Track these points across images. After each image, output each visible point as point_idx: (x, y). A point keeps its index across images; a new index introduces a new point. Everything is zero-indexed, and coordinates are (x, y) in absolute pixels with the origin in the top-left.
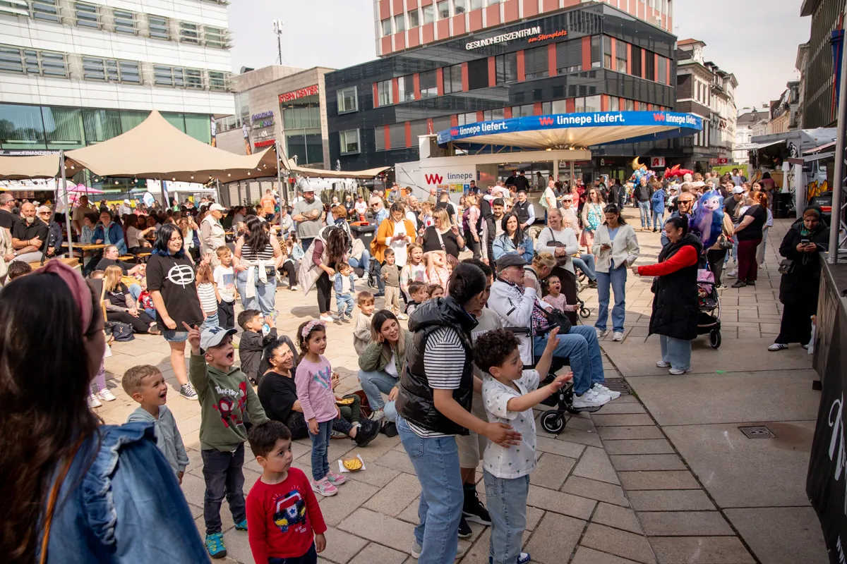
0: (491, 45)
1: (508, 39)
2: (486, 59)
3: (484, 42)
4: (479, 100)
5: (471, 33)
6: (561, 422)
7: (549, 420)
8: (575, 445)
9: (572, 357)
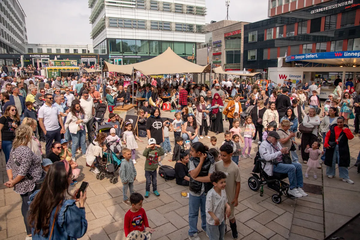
0: (324, 11)
1: (334, 7)
2: (320, 18)
3: (321, 10)
4: (318, 36)
5: (314, 5)
6: (279, 199)
7: (275, 198)
8: (282, 210)
9: (289, 173)
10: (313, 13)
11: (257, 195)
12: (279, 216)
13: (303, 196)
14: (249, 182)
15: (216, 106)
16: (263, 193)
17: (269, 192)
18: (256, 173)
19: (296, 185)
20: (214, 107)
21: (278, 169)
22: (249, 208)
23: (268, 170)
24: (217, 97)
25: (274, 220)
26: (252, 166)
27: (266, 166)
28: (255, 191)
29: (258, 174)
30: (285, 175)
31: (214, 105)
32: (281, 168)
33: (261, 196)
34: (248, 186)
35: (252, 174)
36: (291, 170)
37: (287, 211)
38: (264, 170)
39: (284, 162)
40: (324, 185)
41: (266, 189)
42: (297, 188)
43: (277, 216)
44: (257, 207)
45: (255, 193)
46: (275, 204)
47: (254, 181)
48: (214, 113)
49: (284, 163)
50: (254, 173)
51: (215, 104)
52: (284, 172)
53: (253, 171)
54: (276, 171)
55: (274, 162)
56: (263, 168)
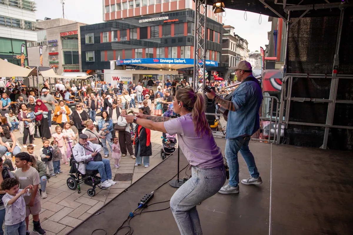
0: (149, 21)
1: (156, 20)
2: (147, 27)
3: (147, 20)
5: (142, 15)
6: (93, 192)
7: (90, 192)
8: (96, 201)
9: (99, 169)
10: (141, 22)
11: (76, 192)
12: (92, 207)
14: (68, 183)
15: (40, 112)
16: (80, 190)
17: (85, 188)
18: (72, 174)
19: (106, 178)
20: (37, 113)
21: (90, 167)
22: (65, 207)
23: (82, 169)
24: (39, 103)
25: (87, 212)
26: (69, 168)
27: (80, 166)
29: (74, 174)
30: (96, 171)
31: (37, 112)
32: (92, 166)
33: (79, 193)
34: (68, 187)
35: (70, 175)
36: (101, 166)
37: (99, 201)
38: (79, 170)
41: (82, 185)
42: (107, 180)
43: (91, 207)
44: (74, 205)
45: (73, 191)
46: (90, 197)
47: (72, 181)
48: (39, 119)
50: (71, 174)
51: (38, 111)
52: (95, 169)
53: (70, 173)
54: (89, 168)
56: (77, 168)
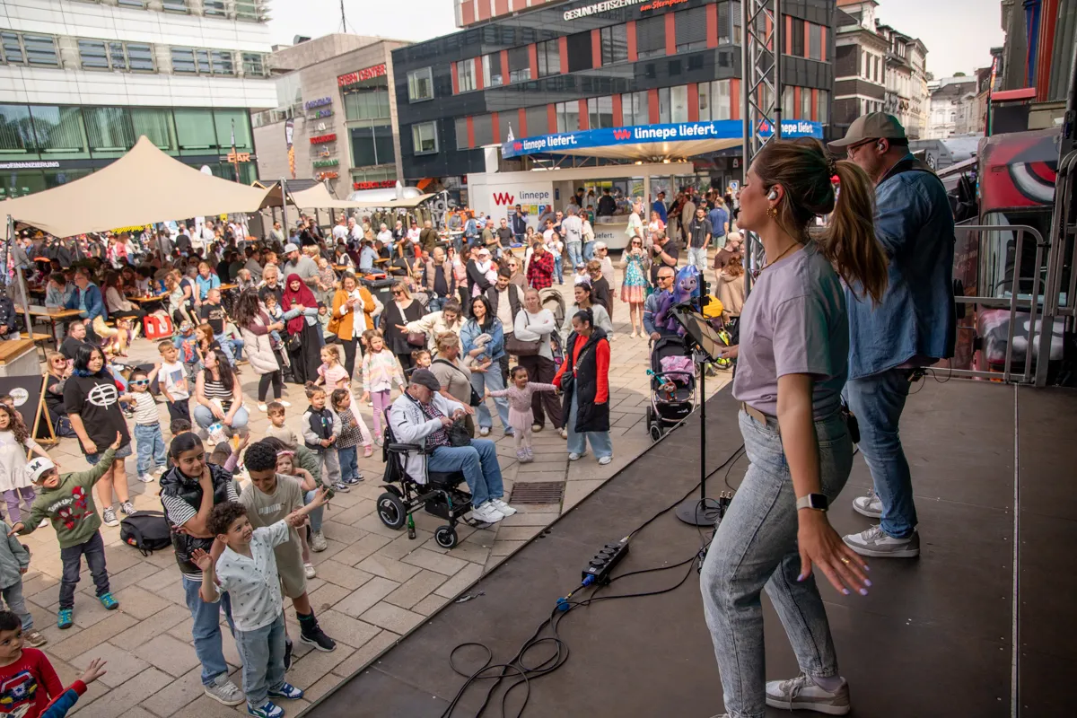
1: (616, 6)
2: (589, 32)
3: (587, 11)
6: (452, 537)
7: (441, 536)
8: (459, 561)
9: (464, 470)
10: (570, 17)
11: (404, 535)
12: (449, 578)
13: (504, 517)
14: (380, 508)
15: (296, 309)
16: (414, 531)
17: (429, 524)
18: (392, 484)
19: (487, 495)
20: (289, 314)
21: (439, 464)
22: (376, 576)
23: (416, 468)
24: (295, 285)
25: (436, 592)
26: (382, 467)
27: (410, 460)
28: (397, 529)
29: (397, 484)
30: (458, 476)
31: (289, 309)
32: (444, 459)
33: (411, 538)
34: (380, 519)
35: (385, 487)
36: (468, 460)
37: (470, 562)
38: (408, 471)
39: (452, 443)
40: (569, 478)
41: (420, 515)
42: (490, 500)
43: (445, 579)
44: (399, 571)
45: (396, 533)
46: (444, 551)
47: (391, 505)
48: (294, 330)
49: (452, 446)
50: (387, 484)
51: (292, 306)
52: (453, 468)
53: (384, 480)
54: (435, 468)
55: (427, 448)
56: (403, 466)
